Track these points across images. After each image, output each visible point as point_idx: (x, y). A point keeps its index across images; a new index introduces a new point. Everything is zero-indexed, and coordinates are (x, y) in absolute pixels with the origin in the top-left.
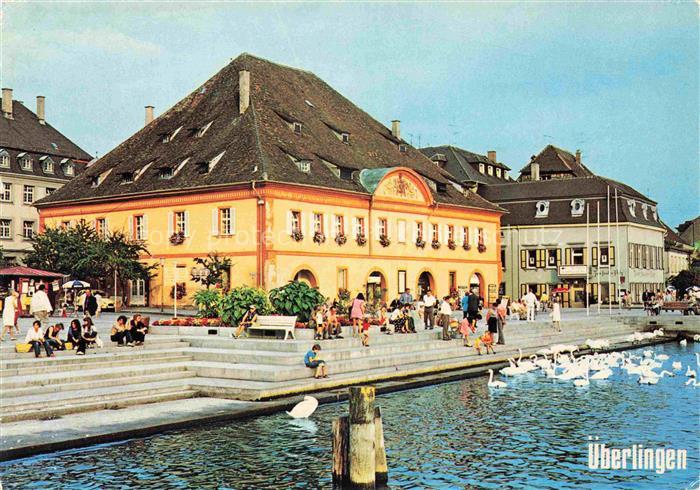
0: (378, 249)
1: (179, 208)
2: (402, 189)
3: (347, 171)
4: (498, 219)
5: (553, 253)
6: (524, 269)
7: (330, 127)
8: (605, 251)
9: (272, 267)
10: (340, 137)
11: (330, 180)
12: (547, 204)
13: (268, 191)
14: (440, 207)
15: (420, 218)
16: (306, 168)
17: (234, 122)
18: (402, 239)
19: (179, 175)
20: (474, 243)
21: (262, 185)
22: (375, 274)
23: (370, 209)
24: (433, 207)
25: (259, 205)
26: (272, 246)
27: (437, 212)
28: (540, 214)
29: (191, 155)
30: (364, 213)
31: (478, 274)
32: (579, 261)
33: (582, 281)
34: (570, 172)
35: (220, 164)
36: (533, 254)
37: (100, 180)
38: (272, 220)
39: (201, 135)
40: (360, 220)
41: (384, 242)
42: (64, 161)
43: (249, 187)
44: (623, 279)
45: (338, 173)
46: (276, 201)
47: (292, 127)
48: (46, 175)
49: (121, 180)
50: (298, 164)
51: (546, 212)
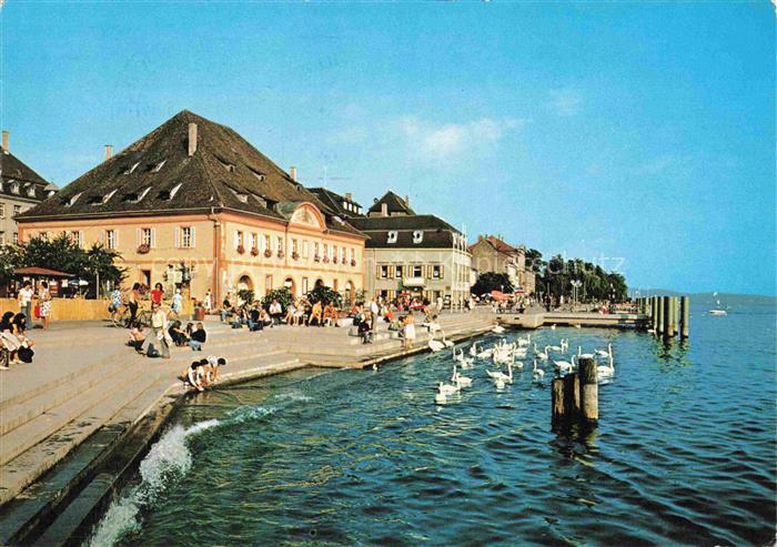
0: (292, 262)
1: (146, 226)
2: (306, 218)
3: (271, 203)
4: (363, 243)
5: (399, 268)
6: (378, 279)
7: (251, 169)
8: (437, 268)
9: (225, 273)
10: (259, 177)
11: (261, 210)
12: (396, 233)
13: (222, 215)
14: (331, 233)
15: (317, 240)
16: (244, 199)
17: (185, 162)
18: (306, 255)
19: (144, 200)
20: (349, 260)
21: (218, 211)
22: (289, 280)
23: (286, 231)
24: (325, 232)
25: (215, 226)
26: (224, 256)
27: (328, 236)
28: (390, 241)
29: (151, 184)
30: (282, 235)
31: (350, 282)
32: (418, 274)
33: (420, 289)
34: (405, 211)
35: (178, 193)
36: (385, 268)
37: (72, 201)
38: (225, 238)
39: (158, 169)
40: (280, 239)
41: (295, 256)
42: (27, 184)
43: (209, 212)
44: (448, 288)
45: (264, 204)
46: (228, 224)
47: (228, 168)
48: (14, 195)
49: (91, 202)
50: (238, 196)
51: (395, 240)
